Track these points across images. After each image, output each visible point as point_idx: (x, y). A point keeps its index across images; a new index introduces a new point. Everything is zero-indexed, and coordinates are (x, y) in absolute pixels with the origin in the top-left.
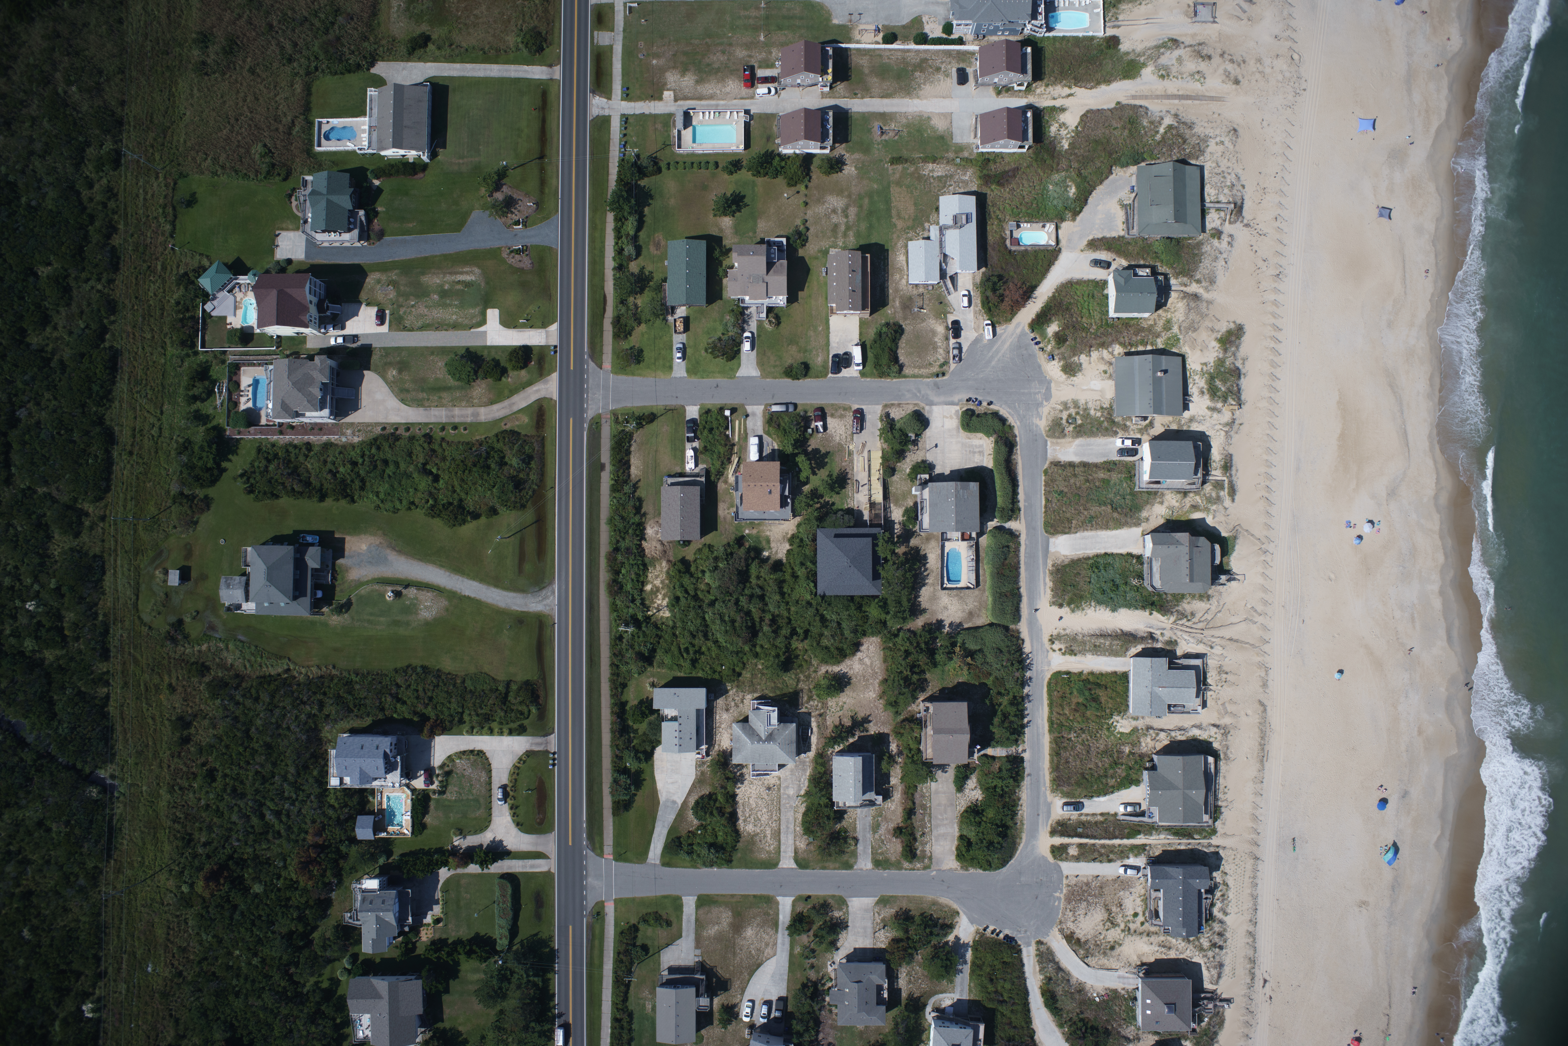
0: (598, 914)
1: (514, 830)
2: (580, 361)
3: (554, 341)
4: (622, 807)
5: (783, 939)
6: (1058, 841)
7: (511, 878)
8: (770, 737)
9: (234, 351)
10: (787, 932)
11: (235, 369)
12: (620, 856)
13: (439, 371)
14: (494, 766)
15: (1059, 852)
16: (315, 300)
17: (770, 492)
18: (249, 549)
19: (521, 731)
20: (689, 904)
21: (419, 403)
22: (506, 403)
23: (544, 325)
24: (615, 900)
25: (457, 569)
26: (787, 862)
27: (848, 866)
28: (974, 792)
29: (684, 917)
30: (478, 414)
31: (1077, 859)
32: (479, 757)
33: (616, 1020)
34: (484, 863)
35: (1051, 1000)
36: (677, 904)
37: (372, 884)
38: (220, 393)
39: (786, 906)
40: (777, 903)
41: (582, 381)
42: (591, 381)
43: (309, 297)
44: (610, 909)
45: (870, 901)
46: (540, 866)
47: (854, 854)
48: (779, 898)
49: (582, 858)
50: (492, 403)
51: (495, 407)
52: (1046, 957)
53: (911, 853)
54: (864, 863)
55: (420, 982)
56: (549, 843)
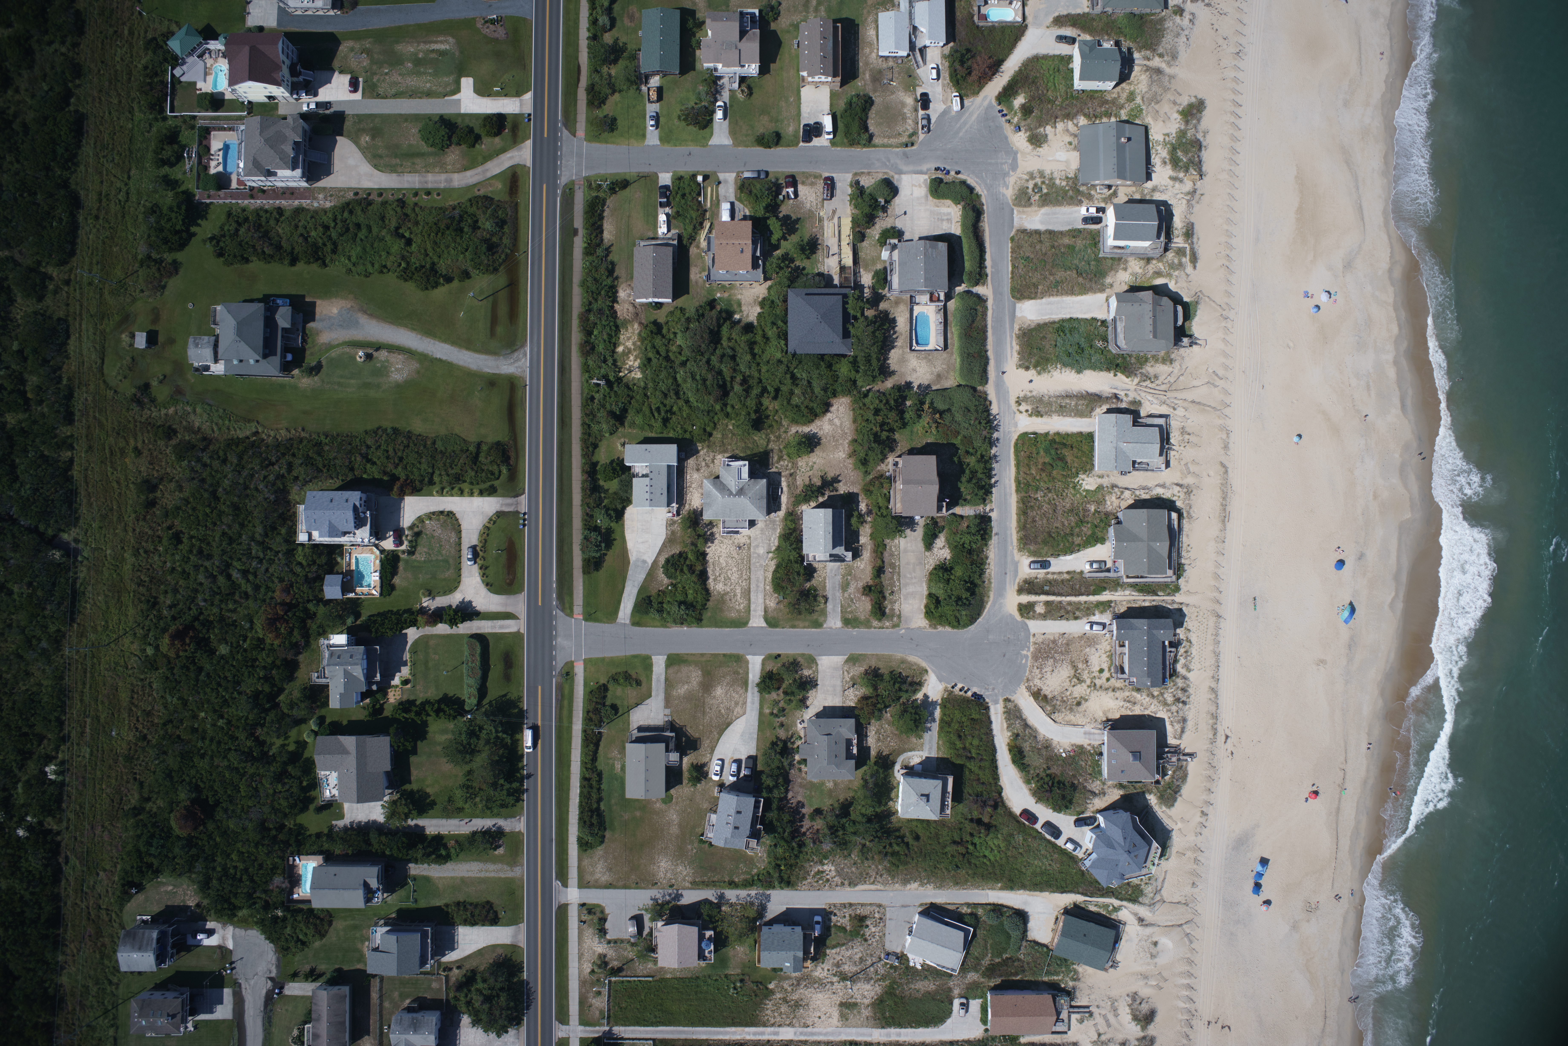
0: (568, 674)
1: (483, 590)
2: (554, 129)
3: (528, 109)
4: (593, 565)
5: (753, 697)
6: (1025, 599)
7: (481, 638)
8: (741, 492)
9: (204, 116)
10: (756, 689)
11: (206, 133)
12: (589, 617)
13: (413, 137)
14: (465, 526)
15: (1026, 610)
16: (288, 62)
17: (742, 252)
18: (219, 308)
19: (491, 491)
20: (659, 663)
21: (392, 169)
22: (479, 169)
23: (518, 94)
24: (585, 660)
25: (429, 331)
26: (757, 621)
27: (818, 625)
28: (942, 551)
29: (654, 677)
30: (451, 180)
31: (1044, 617)
32: (449, 518)
33: (584, 779)
34: (453, 622)
35: (1018, 755)
36: (647, 664)
37: (340, 639)
38: (190, 157)
39: (755, 665)
40: (747, 662)
41: (556, 148)
42: (564, 149)
43: (282, 57)
44: (579, 670)
45: (839, 660)
46: (509, 627)
47: (824, 613)
48: (749, 657)
49: (551, 618)
50: (466, 169)
51: (469, 173)
52: (1013, 714)
53: (880, 611)
54: (834, 622)
55: (388, 739)
56: (518, 604)
